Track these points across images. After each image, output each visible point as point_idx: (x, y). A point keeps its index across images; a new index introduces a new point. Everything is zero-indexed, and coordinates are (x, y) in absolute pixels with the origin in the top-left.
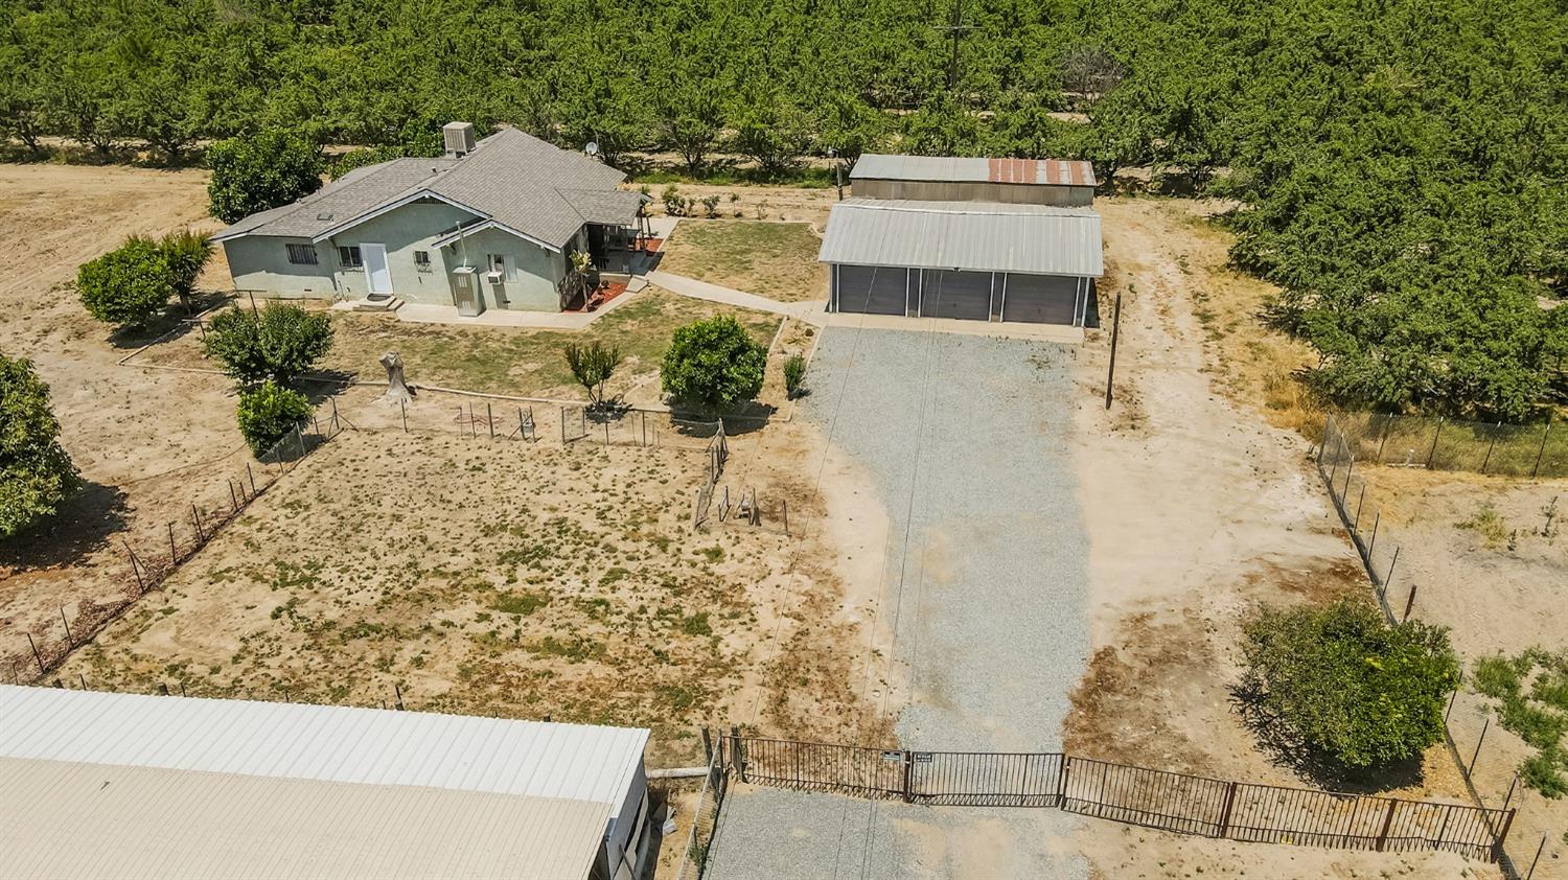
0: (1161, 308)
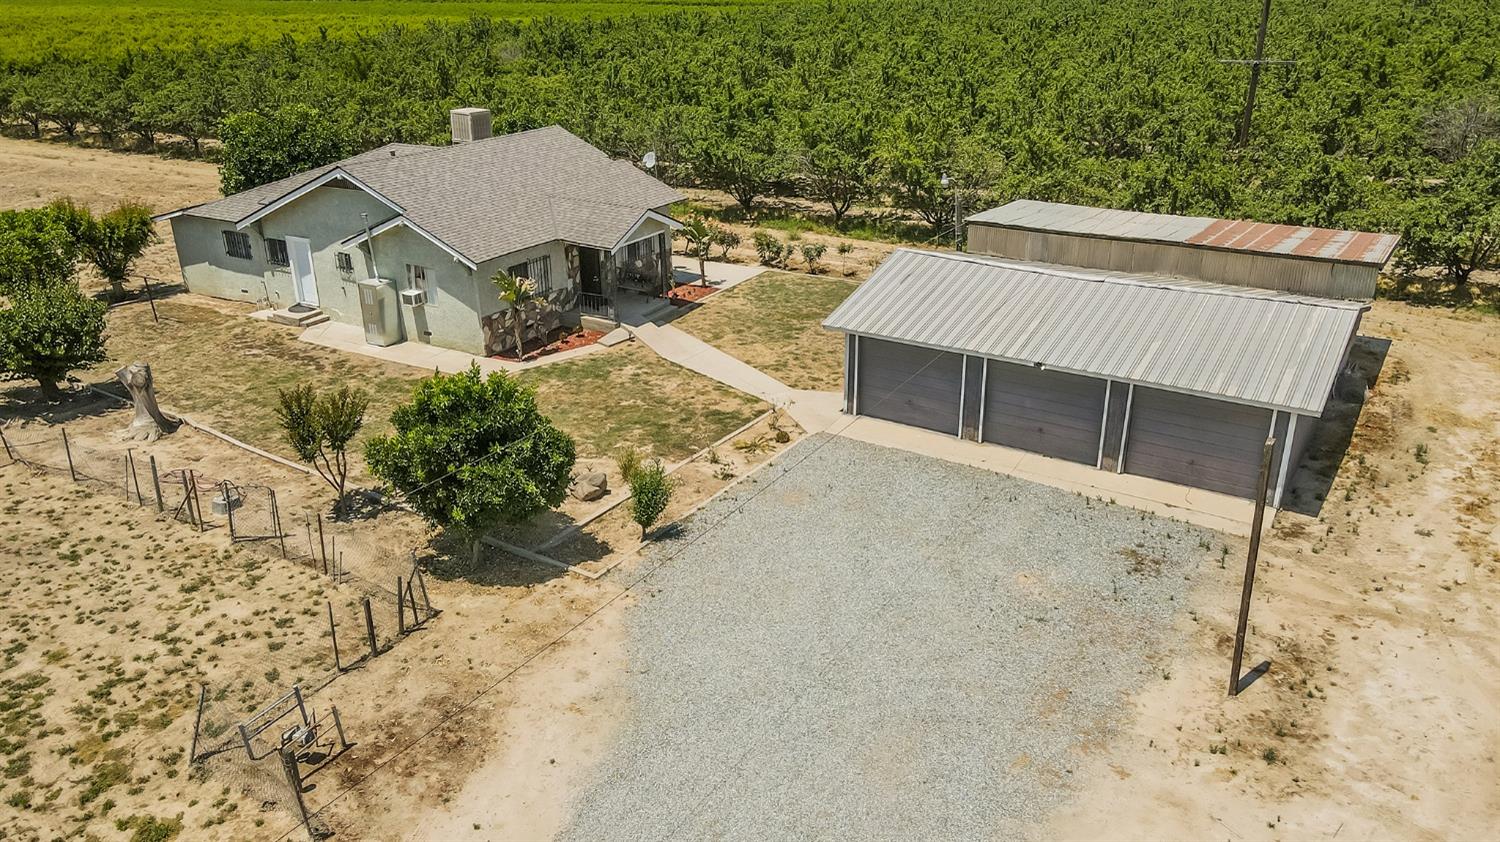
0: (1469, 499)
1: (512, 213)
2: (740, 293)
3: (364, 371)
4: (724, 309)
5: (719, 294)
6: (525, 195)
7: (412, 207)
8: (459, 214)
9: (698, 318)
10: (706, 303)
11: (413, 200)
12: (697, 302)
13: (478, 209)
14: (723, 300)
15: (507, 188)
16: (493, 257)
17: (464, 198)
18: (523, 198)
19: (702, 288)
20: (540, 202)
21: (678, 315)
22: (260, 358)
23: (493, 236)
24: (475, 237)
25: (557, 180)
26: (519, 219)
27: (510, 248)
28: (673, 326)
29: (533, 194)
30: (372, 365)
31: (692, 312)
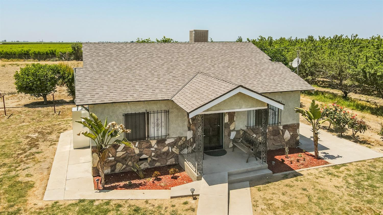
1: (157, 78)
2: (344, 172)
3: (27, 163)
4: (314, 186)
5: (324, 168)
6: (182, 70)
7: (90, 65)
8: (116, 74)
9: (280, 189)
10: (303, 175)
11: (97, 63)
12: (297, 171)
13: (135, 73)
14: (321, 175)
15: (174, 65)
16: (97, 102)
17: (135, 66)
18: (178, 71)
19: (314, 158)
20: (187, 75)
21: (267, 181)
22: (24, 139)
23: (119, 90)
24: (104, 88)
25: (217, 66)
26: (156, 83)
27: (121, 99)
28: (251, 192)
29: (189, 70)
30: (39, 160)
31: (281, 181)
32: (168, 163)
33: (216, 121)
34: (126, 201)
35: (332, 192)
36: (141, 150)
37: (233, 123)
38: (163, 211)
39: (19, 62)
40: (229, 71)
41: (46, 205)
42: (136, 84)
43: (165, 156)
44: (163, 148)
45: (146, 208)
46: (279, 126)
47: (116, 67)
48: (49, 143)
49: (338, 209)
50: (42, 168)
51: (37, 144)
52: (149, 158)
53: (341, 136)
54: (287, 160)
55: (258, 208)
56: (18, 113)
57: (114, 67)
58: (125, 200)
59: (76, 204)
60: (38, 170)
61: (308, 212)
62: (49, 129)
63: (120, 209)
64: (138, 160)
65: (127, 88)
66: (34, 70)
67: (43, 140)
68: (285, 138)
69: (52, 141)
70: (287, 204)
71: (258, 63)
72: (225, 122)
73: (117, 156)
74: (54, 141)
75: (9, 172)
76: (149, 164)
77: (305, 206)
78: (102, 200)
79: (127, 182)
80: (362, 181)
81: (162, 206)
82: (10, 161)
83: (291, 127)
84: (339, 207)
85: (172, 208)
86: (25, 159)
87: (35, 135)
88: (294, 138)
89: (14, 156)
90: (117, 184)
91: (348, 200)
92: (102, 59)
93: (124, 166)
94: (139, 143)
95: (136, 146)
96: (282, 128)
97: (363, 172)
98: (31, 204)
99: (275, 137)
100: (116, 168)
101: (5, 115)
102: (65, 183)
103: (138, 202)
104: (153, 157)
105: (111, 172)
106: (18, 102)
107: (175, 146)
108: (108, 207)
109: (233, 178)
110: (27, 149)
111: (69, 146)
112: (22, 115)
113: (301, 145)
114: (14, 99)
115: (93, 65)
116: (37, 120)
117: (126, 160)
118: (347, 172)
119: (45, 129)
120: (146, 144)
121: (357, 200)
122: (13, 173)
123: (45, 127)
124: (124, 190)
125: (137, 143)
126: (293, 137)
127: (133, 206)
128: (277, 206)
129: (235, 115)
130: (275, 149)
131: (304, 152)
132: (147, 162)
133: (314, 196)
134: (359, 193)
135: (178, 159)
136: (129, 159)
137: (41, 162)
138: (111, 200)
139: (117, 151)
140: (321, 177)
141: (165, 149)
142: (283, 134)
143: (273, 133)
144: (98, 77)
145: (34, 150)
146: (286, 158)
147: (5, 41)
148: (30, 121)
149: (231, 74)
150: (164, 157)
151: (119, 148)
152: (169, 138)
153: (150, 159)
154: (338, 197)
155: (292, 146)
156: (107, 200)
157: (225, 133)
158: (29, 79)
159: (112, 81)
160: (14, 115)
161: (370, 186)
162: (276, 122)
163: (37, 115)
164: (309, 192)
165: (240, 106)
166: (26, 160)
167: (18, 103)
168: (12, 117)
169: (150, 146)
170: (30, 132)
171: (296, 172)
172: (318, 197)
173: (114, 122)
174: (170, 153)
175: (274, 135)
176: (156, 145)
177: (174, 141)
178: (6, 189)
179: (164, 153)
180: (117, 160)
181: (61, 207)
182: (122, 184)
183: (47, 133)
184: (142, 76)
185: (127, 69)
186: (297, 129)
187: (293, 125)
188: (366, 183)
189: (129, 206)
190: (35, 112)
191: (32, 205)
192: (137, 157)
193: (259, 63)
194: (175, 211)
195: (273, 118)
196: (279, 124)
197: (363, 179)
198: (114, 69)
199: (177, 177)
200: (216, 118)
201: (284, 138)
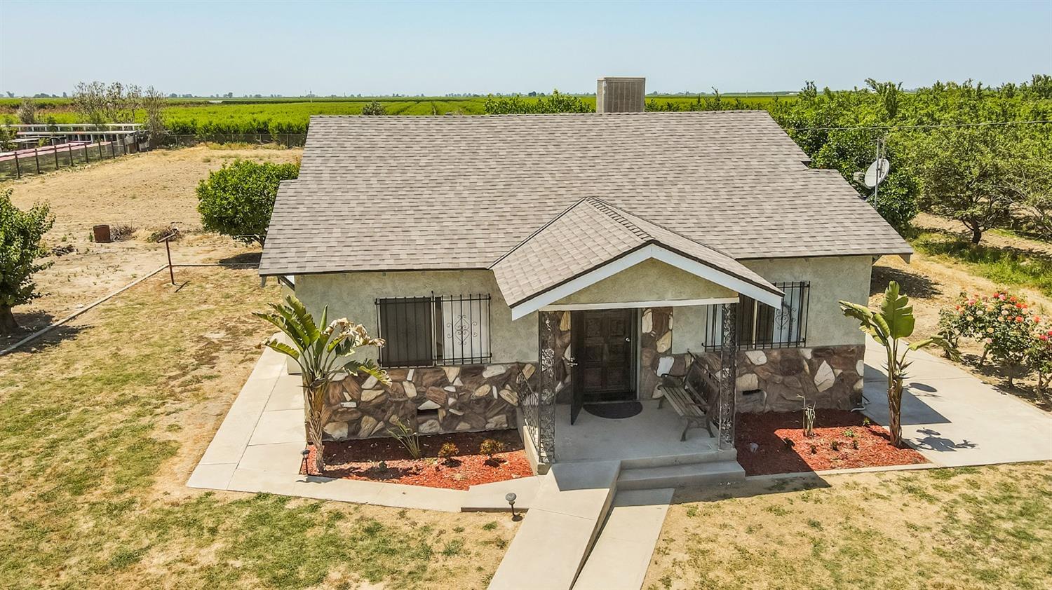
1: (472, 211)
2: (958, 490)
3: (181, 400)
4: (847, 518)
5: (901, 473)
6: (544, 190)
7: (314, 175)
8: (372, 197)
9: (748, 517)
10: (830, 486)
11: (334, 169)
12: (819, 473)
13: (418, 196)
14: (884, 493)
15: (527, 176)
16: (307, 270)
17: (423, 178)
18: (532, 194)
19: (889, 444)
20: (553, 204)
21: (723, 492)
22: (193, 344)
23: (368, 239)
24: (334, 235)
25: (644, 180)
26: (466, 223)
27: (365, 263)
28: (668, 515)
29: (562, 191)
30: (207, 395)
31: (761, 496)
32: (490, 426)
33: (622, 326)
34: (358, 506)
35: (890, 540)
36: (422, 390)
37: (667, 334)
38: (432, 539)
39: (245, 151)
40: (673, 194)
41: (187, 498)
42: (413, 225)
43: (480, 407)
44: (477, 388)
45: (396, 528)
46: (801, 350)
47: (376, 179)
48: (240, 357)
49: (885, 583)
50: (206, 413)
51: (214, 358)
52: (440, 411)
53: (1007, 388)
54: (806, 442)
55: (666, 558)
56: (200, 278)
57: (372, 179)
58: (356, 504)
59: (248, 502)
60: (196, 418)
61: (796, 581)
62: (251, 323)
63: (338, 523)
64: (415, 413)
65: (390, 234)
66: (238, 178)
67: (231, 347)
68: (817, 384)
69: (248, 352)
70: (747, 555)
71: (765, 171)
72: (644, 331)
73: (363, 399)
74: (252, 353)
75: (139, 416)
76: (441, 425)
77: (795, 566)
78: (306, 500)
79: (376, 464)
80: (999, 517)
81: (434, 527)
82: (149, 392)
83: (839, 355)
84: (890, 578)
85: (454, 534)
86: (180, 389)
87: (217, 336)
88: (848, 383)
89: (160, 380)
90: (354, 465)
91: (928, 565)
92: (347, 158)
93: (381, 425)
94: (416, 373)
95: (409, 378)
96: (809, 356)
97: (1015, 495)
98: (158, 490)
99: (788, 379)
100: (360, 428)
101: (171, 284)
102: (243, 452)
103: (383, 511)
104: (451, 407)
105: (348, 436)
106: (209, 251)
107: (507, 385)
108: (313, 516)
109: (630, 477)
110: (191, 367)
111: (281, 367)
112: (207, 286)
113: (866, 404)
114: (204, 245)
115: (322, 175)
116: (234, 299)
117: (384, 411)
118: (966, 490)
119: (244, 322)
120: (432, 374)
121: (955, 567)
122: (145, 421)
123: (246, 316)
124: (365, 480)
125: (411, 372)
126: (842, 380)
127: (367, 520)
128: (717, 558)
129: (672, 315)
130: (786, 410)
131: (867, 425)
132: (435, 419)
133: (833, 544)
134: (969, 549)
135: (515, 418)
136: (391, 408)
137: (208, 398)
138: (324, 501)
139: (363, 387)
140: (880, 497)
141: (483, 391)
142: (814, 371)
143: (783, 367)
144: (327, 205)
145: (205, 370)
146: (804, 435)
147: (230, 94)
148: (219, 300)
149: (677, 202)
150: (478, 409)
151: (368, 381)
152: (490, 364)
153: (444, 412)
154: (902, 552)
155: (838, 405)
156: (317, 499)
157: (643, 359)
158: (227, 199)
159: (358, 217)
160: (192, 284)
161: (1013, 535)
162: (794, 339)
163: (238, 287)
164: (825, 533)
165: (657, 294)
166: (181, 392)
167: (208, 256)
168: (184, 290)
169: (444, 382)
170: (211, 326)
171: (817, 477)
172: (843, 548)
173: (344, 320)
174: (495, 401)
175: (786, 373)
176: (458, 379)
177: (505, 373)
178: (122, 453)
179: (479, 400)
180: (363, 409)
181: (215, 505)
182: (364, 466)
183: (244, 332)
184: (435, 204)
185: (402, 186)
186: (857, 361)
187: (845, 348)
188: (1009, 525)
189: (358, 520)
190: (237, 280)
191: (159, 495)
192: (409, 405)
193: (768, 174)
194: (458, 542)
195: (782, 327)
196: (802, 344)
197: (1004, 514)
198: (369, 186)
199: (501, 462)
200: (620, 321)
201: (815, 382)
